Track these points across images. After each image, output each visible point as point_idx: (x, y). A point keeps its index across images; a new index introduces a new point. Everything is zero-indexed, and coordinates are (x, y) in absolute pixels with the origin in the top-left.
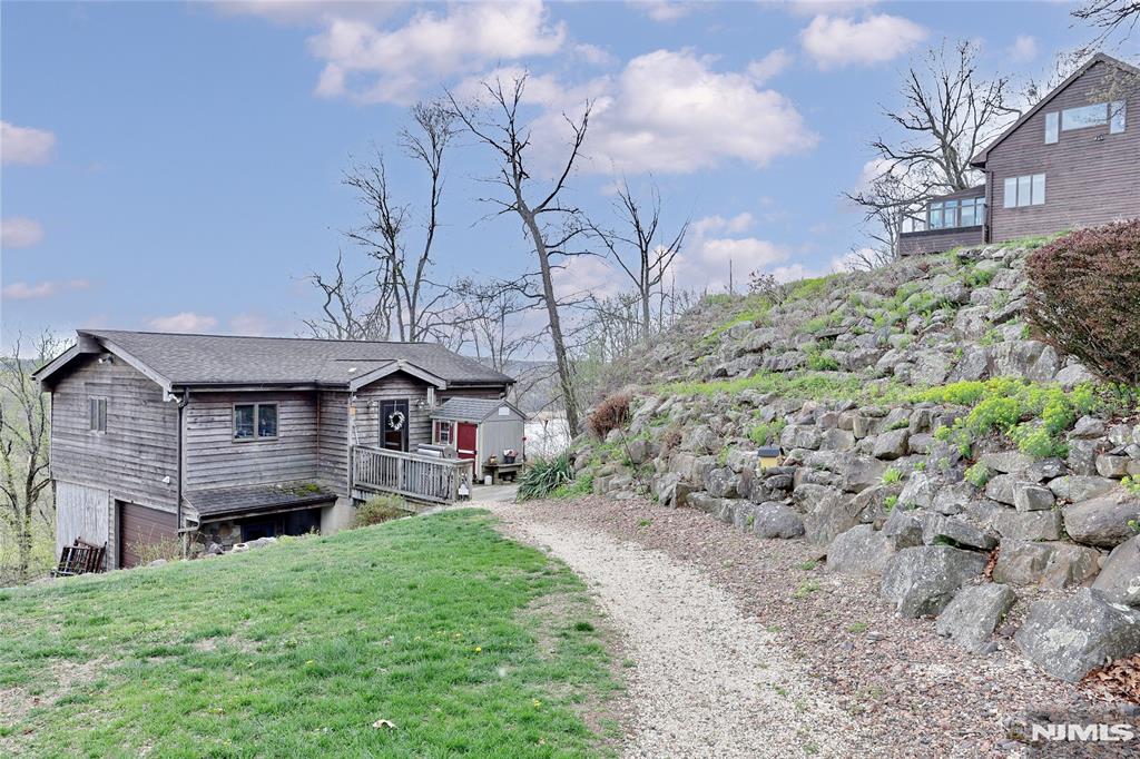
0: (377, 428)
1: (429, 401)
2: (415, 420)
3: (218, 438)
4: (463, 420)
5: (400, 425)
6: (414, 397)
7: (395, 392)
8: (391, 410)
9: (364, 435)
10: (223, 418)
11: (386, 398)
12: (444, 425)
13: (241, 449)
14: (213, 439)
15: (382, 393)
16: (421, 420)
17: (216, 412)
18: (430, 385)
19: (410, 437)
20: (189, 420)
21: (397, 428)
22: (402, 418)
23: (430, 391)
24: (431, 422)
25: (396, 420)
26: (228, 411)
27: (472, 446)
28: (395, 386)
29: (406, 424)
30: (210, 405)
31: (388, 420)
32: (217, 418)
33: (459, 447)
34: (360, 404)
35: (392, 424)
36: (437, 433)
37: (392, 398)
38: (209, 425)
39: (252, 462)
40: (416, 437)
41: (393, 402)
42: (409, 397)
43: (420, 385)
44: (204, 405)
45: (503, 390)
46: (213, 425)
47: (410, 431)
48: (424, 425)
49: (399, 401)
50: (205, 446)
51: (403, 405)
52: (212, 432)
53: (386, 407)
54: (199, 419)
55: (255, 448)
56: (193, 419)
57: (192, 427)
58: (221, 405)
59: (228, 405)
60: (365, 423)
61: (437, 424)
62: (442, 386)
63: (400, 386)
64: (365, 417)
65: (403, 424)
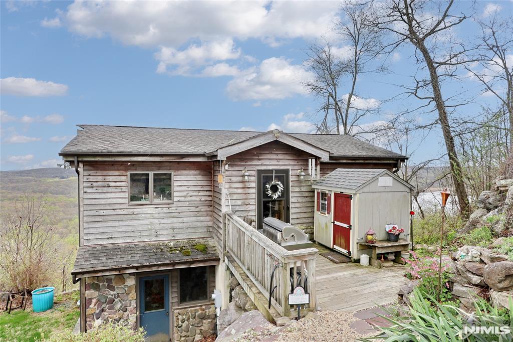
0: (255, 196)
1: (310, 171)
2: (297, 189)
3: (115, 201)
4: (338, 191)
5: (279, 193)
6: (296, 168)
7: (275, 162)
8: (268, 179)
9: (239, 202)
10: (118, 184)
11: (263, 168)
12: (324, 195)
13: (137, 210)
14: (109, 201)
15: (259, 163)
16: (304, 189)
17: (111, 178)
18: (312, 156)
19: (291, 206)
20: (85, 184)
21: (275, 197)
22: (281, 187)
23: (312, 162)
24: (314, 192)
25: (275, 189)
26: (123, 178)
27: (347, 219)
28: (274, 157)
29: (286, 192)
30: (105, 173)
31: (265, 189)
32: (112, 184)
33: (335, 219)
34: (235, 173)
35: (270, 193)
36: (318, 202)
37: (271, 168)
38: (105, 190)
39: (148, 222)
40: (298, 205)
41: (271, 171)
42: (290, 168)
43: (301, 156)
44: (99, 173)
45: (396, 165)
46: (109, 190)
47: (292, 200)
48: (307, 194)
49: (277, 171)
50: (102, 207)
51: (283, 176)
52: (109, 195)
53: (264, 177)
54: (95, 184)
55: (150, 210)
56: (89, 184)
57: (89, 190)
58: (117, 173)
59: (124, 173)
60: (240, 191)
61: (318, 193)
62: (325, 158)
63: (280, 157)
64: (240, 185)
65: (282, 193)
